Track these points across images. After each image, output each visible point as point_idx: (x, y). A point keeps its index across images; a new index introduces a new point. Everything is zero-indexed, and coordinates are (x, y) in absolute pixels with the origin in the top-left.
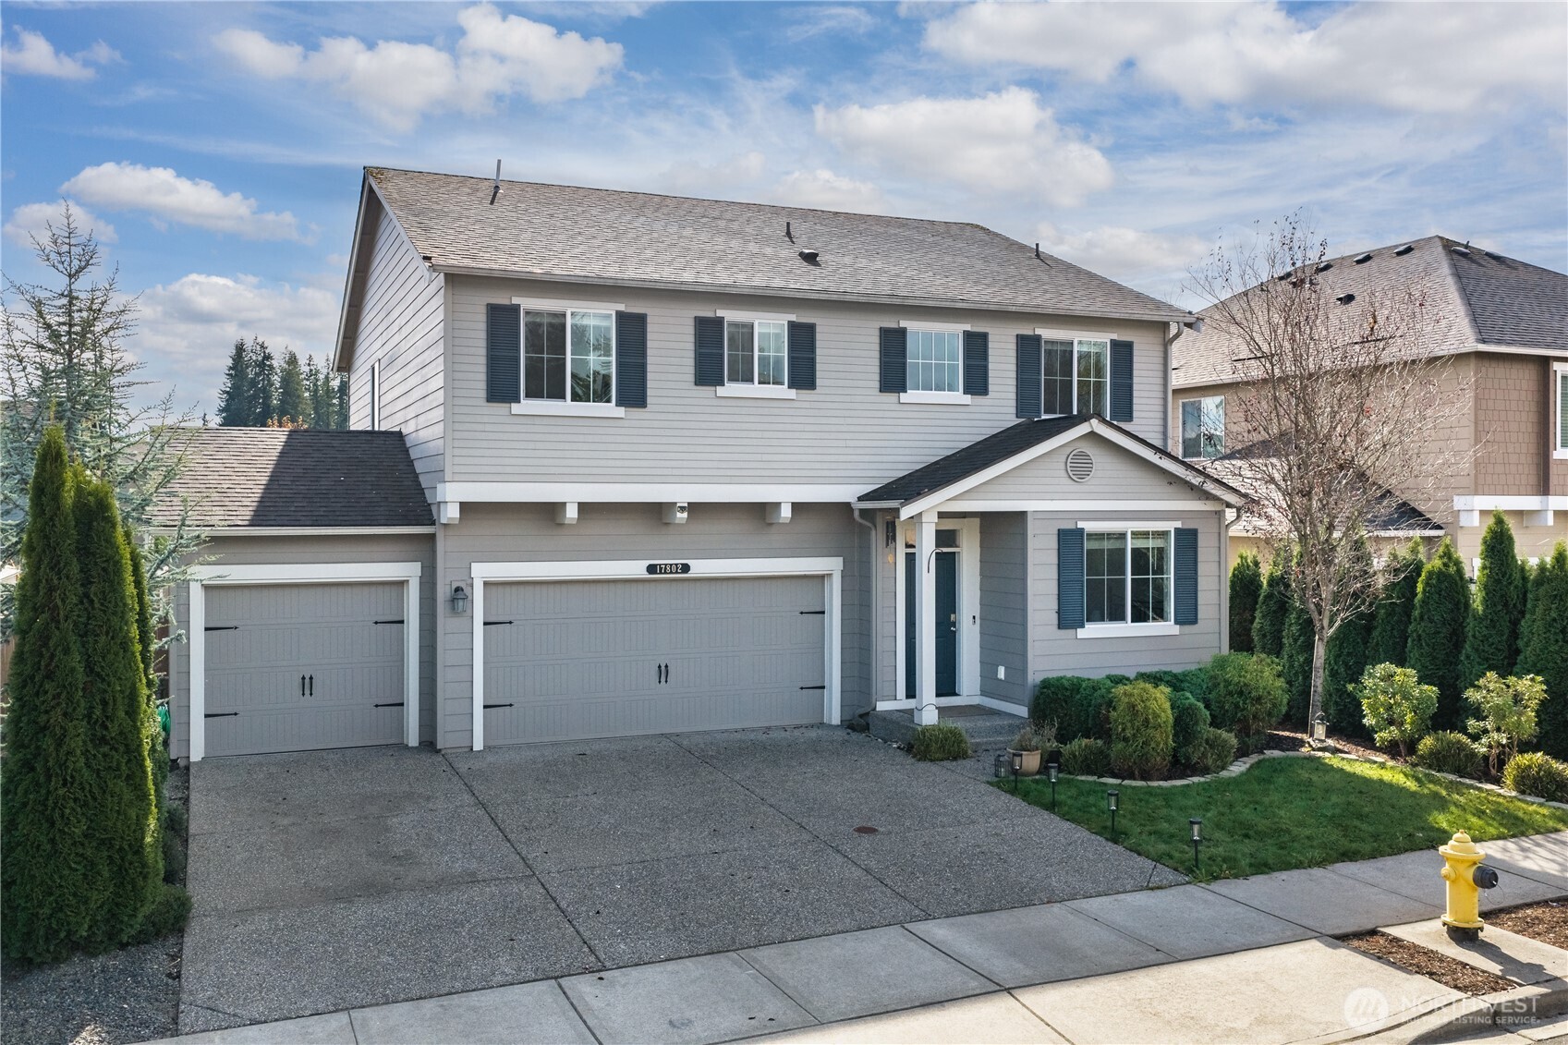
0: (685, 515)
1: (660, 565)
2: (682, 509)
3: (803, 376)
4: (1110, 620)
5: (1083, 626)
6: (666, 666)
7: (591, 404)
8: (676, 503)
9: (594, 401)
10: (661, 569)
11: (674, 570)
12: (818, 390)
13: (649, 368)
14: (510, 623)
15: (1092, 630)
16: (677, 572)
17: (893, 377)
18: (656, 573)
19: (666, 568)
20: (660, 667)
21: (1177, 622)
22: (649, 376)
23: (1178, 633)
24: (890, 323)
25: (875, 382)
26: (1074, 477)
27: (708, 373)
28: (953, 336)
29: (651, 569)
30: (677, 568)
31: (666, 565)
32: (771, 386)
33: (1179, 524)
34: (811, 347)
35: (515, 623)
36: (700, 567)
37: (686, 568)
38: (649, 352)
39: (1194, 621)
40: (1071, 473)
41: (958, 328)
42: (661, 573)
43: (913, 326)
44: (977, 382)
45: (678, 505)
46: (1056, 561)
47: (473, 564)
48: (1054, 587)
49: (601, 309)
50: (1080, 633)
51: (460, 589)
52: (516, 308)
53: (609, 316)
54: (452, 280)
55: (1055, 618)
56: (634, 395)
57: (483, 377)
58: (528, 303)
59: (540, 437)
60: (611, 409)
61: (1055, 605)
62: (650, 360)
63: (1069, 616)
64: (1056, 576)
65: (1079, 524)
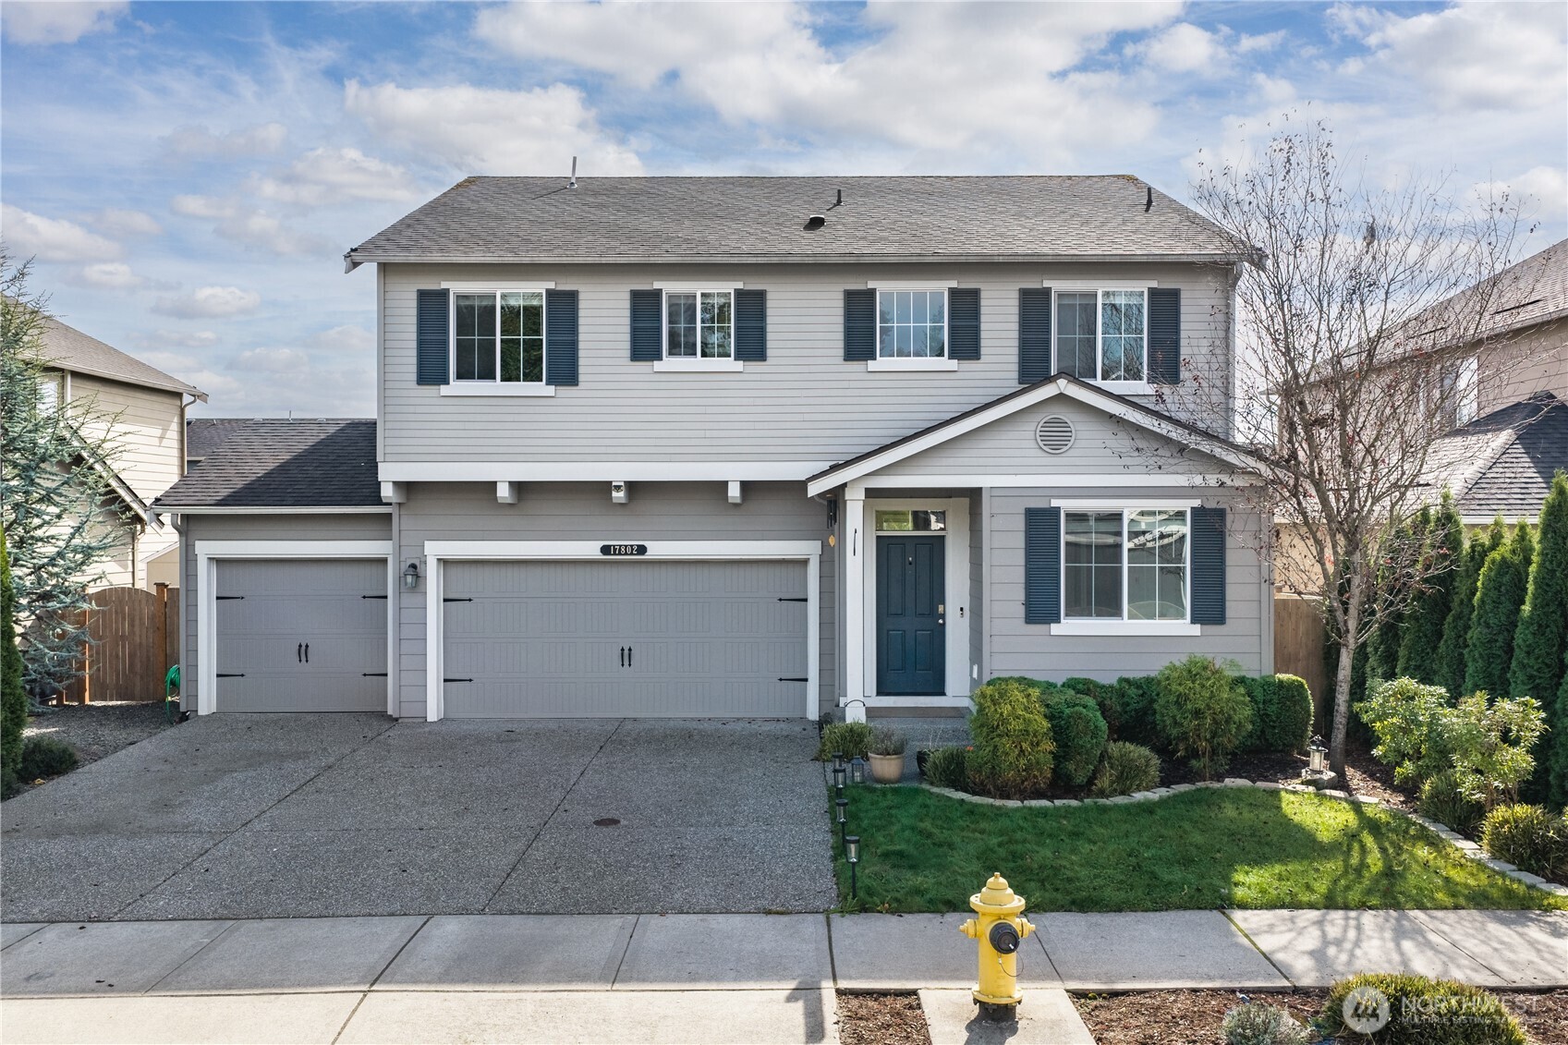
0: (621, 494)
1: (614, 546)
2: (618, 488)
3: (752, 347)
4: (1097, 616)
5: (1058, 621)
6: (630, 650)
7: (522, 383)
8: (611, 482)
9: (524, 381)
10: (615, 550)
11: (629, 551)
12: (769, 361)
13: (581, 345)
14: (470, 600)
15: (1069, 626)
16: (632, 554)
17: (859, 344)
18: (610, 554)
19: (620, 550)
20: (623, 650)
21: (1194, 621)
22: (581, 353)
23: (1199, 634)
24: (856, 285)
25: (840, 351)
26: (1044, 448)
27: (644, 347)
28: (936, 296)
29: (605, 550)
30: (632, 549)
31: (620, 546)
32: (716, 359)
33: (1197, 503)
34: (762, 316)
35: (475, 600)
36: (657, 549)
37: (642, 550)
38: (581, 329)
39: (1219, 619)
40: (1041, 443)
41: (942, 286)
42: (615, 554)
43: (882, 287)
44: (965, 344)
45: (614, 484)
46: (1022, 544)
47: (426, 542)
48: (1019, 575)
49: (530, 291)
50: (1055, 629)
51: (414, 566)
52: (445, 293)
53: (540, 295)
54: (385, 268)
55: (1021, 611)
56: (566, 374)
57: (414, 360)
58: (456, 287)
59: (471, 417)
60: (541, 388)
61: (1021, 596)
62: (581, 337)
63: (1040, 609)
64: (1022, 562)
65: (1055, 503)
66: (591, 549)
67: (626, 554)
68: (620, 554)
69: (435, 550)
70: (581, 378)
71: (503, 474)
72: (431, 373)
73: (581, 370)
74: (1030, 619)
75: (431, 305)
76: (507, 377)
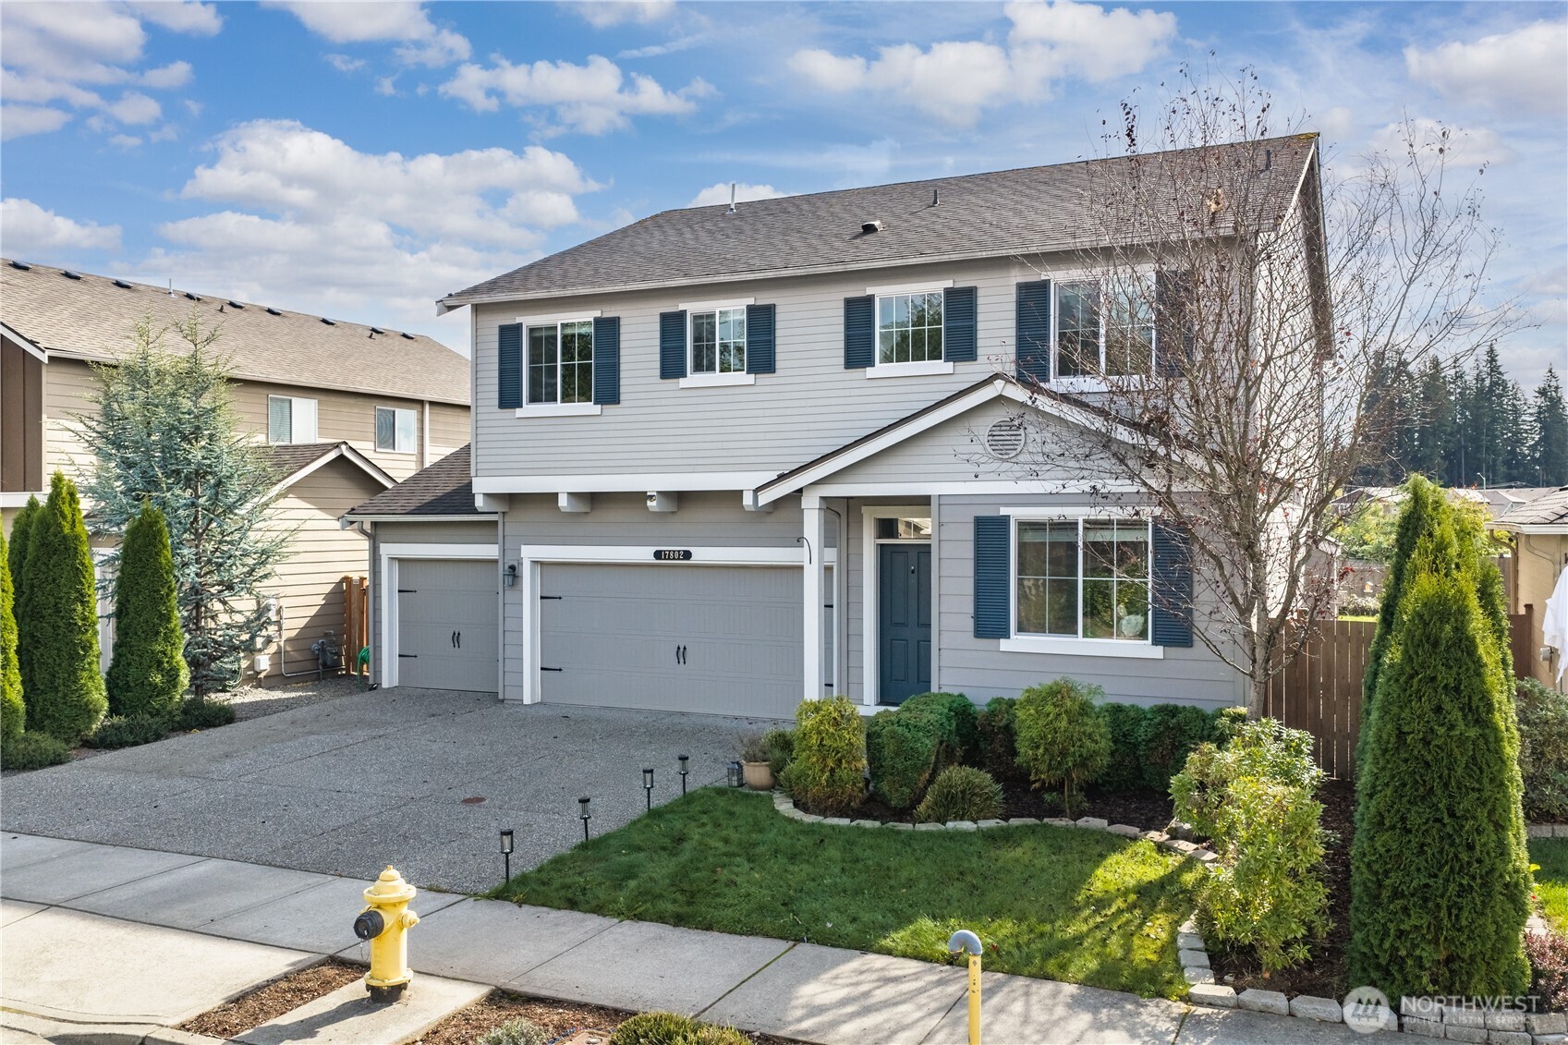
0: (659, 503)
1: (664, 551)
2: (653, 497)
3: (761, 357)
4: (1050, 633)
5: (1007, 636)
6: (684, 648)
7: (576, 404)
9: (578, 401)
10: (665, 555)
11: (677, 556)
12: (778, 372)
13: (622, 367)
14: (561, 598)
15: (1018, 642)
16: (679, 559)
17: (858, 354)
18: (662, 559)
19: (669, 555)
20: (678, 648)
21: (1156, 643)
22: (622, 374)
23: (1162, 657)
24: (855, 292)
25: (841, 359)
26: (993, 452)
27: (671, 367)
28: (933, 297)
29: (657, 555)
30: (680, 555)
31: (669, 551)
32: (732, 373)
33: (1158, 510)
34: (771, 329)
35: (564, 598)
36: (701, 555)
37: (687, 555)
38: (622, 352)
39: (1186, 641)
40: (990, 448)
41: (938, 286)
42: (665, 559)
43: (882, 292)
44: (962, 344)
45: (647, 494)
46: (971, 554)
47: (523, 547)
48: (968, 587)
49: (583, 318)
50: (1004, 645)
51: (513, 568)
52: (519, 326)
53: (589, 323)
54: (477, 309)
55: (970, 624)
56: (610, 395)
57: (496, 388)
58: (529, 320)
59: (538, 436)
60: (590, 408)
61: (970, 609)
62: (623, 360)
63: (989, 624)
64: (971, 573)
65: (1004, 511)
66: (644, 554)
67: (674, 559)
68: (669, 559)
69: (529, 553)
70: (622, 397)
71: (564, 485)
72: (509, 399)
73: (622, 390)
74: (981, 631)
75: (509, 335)
76: (567, 397)
